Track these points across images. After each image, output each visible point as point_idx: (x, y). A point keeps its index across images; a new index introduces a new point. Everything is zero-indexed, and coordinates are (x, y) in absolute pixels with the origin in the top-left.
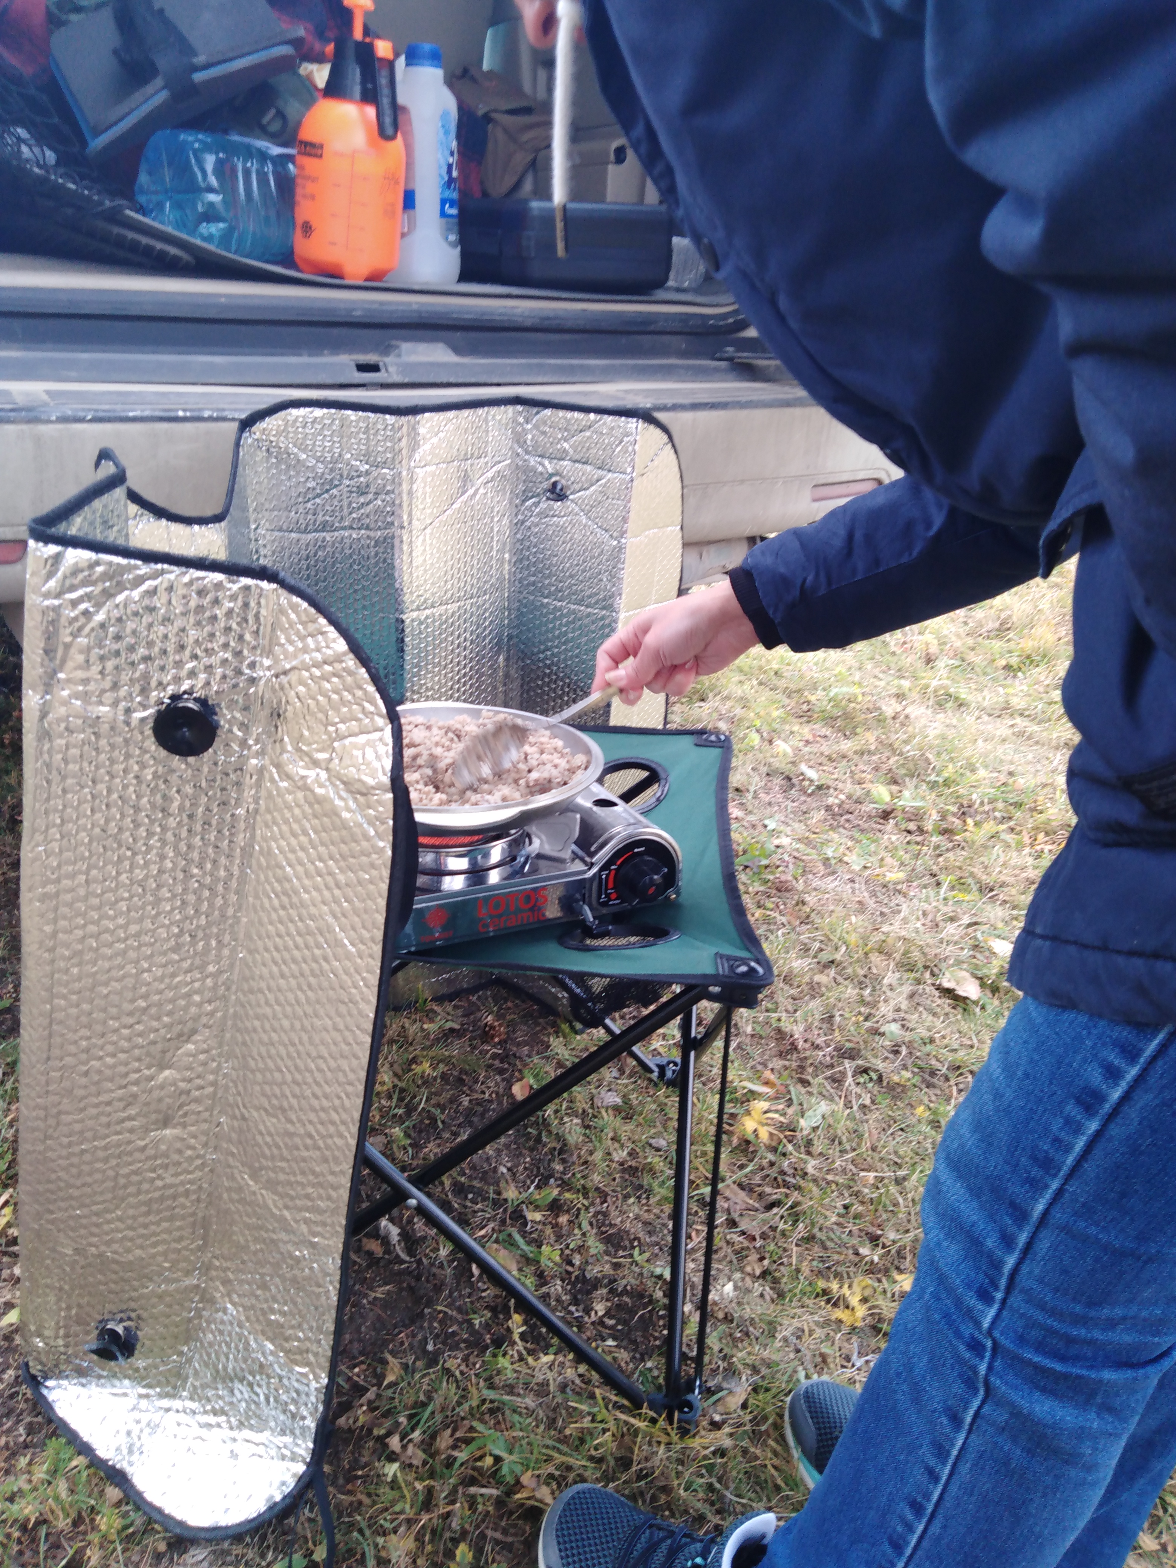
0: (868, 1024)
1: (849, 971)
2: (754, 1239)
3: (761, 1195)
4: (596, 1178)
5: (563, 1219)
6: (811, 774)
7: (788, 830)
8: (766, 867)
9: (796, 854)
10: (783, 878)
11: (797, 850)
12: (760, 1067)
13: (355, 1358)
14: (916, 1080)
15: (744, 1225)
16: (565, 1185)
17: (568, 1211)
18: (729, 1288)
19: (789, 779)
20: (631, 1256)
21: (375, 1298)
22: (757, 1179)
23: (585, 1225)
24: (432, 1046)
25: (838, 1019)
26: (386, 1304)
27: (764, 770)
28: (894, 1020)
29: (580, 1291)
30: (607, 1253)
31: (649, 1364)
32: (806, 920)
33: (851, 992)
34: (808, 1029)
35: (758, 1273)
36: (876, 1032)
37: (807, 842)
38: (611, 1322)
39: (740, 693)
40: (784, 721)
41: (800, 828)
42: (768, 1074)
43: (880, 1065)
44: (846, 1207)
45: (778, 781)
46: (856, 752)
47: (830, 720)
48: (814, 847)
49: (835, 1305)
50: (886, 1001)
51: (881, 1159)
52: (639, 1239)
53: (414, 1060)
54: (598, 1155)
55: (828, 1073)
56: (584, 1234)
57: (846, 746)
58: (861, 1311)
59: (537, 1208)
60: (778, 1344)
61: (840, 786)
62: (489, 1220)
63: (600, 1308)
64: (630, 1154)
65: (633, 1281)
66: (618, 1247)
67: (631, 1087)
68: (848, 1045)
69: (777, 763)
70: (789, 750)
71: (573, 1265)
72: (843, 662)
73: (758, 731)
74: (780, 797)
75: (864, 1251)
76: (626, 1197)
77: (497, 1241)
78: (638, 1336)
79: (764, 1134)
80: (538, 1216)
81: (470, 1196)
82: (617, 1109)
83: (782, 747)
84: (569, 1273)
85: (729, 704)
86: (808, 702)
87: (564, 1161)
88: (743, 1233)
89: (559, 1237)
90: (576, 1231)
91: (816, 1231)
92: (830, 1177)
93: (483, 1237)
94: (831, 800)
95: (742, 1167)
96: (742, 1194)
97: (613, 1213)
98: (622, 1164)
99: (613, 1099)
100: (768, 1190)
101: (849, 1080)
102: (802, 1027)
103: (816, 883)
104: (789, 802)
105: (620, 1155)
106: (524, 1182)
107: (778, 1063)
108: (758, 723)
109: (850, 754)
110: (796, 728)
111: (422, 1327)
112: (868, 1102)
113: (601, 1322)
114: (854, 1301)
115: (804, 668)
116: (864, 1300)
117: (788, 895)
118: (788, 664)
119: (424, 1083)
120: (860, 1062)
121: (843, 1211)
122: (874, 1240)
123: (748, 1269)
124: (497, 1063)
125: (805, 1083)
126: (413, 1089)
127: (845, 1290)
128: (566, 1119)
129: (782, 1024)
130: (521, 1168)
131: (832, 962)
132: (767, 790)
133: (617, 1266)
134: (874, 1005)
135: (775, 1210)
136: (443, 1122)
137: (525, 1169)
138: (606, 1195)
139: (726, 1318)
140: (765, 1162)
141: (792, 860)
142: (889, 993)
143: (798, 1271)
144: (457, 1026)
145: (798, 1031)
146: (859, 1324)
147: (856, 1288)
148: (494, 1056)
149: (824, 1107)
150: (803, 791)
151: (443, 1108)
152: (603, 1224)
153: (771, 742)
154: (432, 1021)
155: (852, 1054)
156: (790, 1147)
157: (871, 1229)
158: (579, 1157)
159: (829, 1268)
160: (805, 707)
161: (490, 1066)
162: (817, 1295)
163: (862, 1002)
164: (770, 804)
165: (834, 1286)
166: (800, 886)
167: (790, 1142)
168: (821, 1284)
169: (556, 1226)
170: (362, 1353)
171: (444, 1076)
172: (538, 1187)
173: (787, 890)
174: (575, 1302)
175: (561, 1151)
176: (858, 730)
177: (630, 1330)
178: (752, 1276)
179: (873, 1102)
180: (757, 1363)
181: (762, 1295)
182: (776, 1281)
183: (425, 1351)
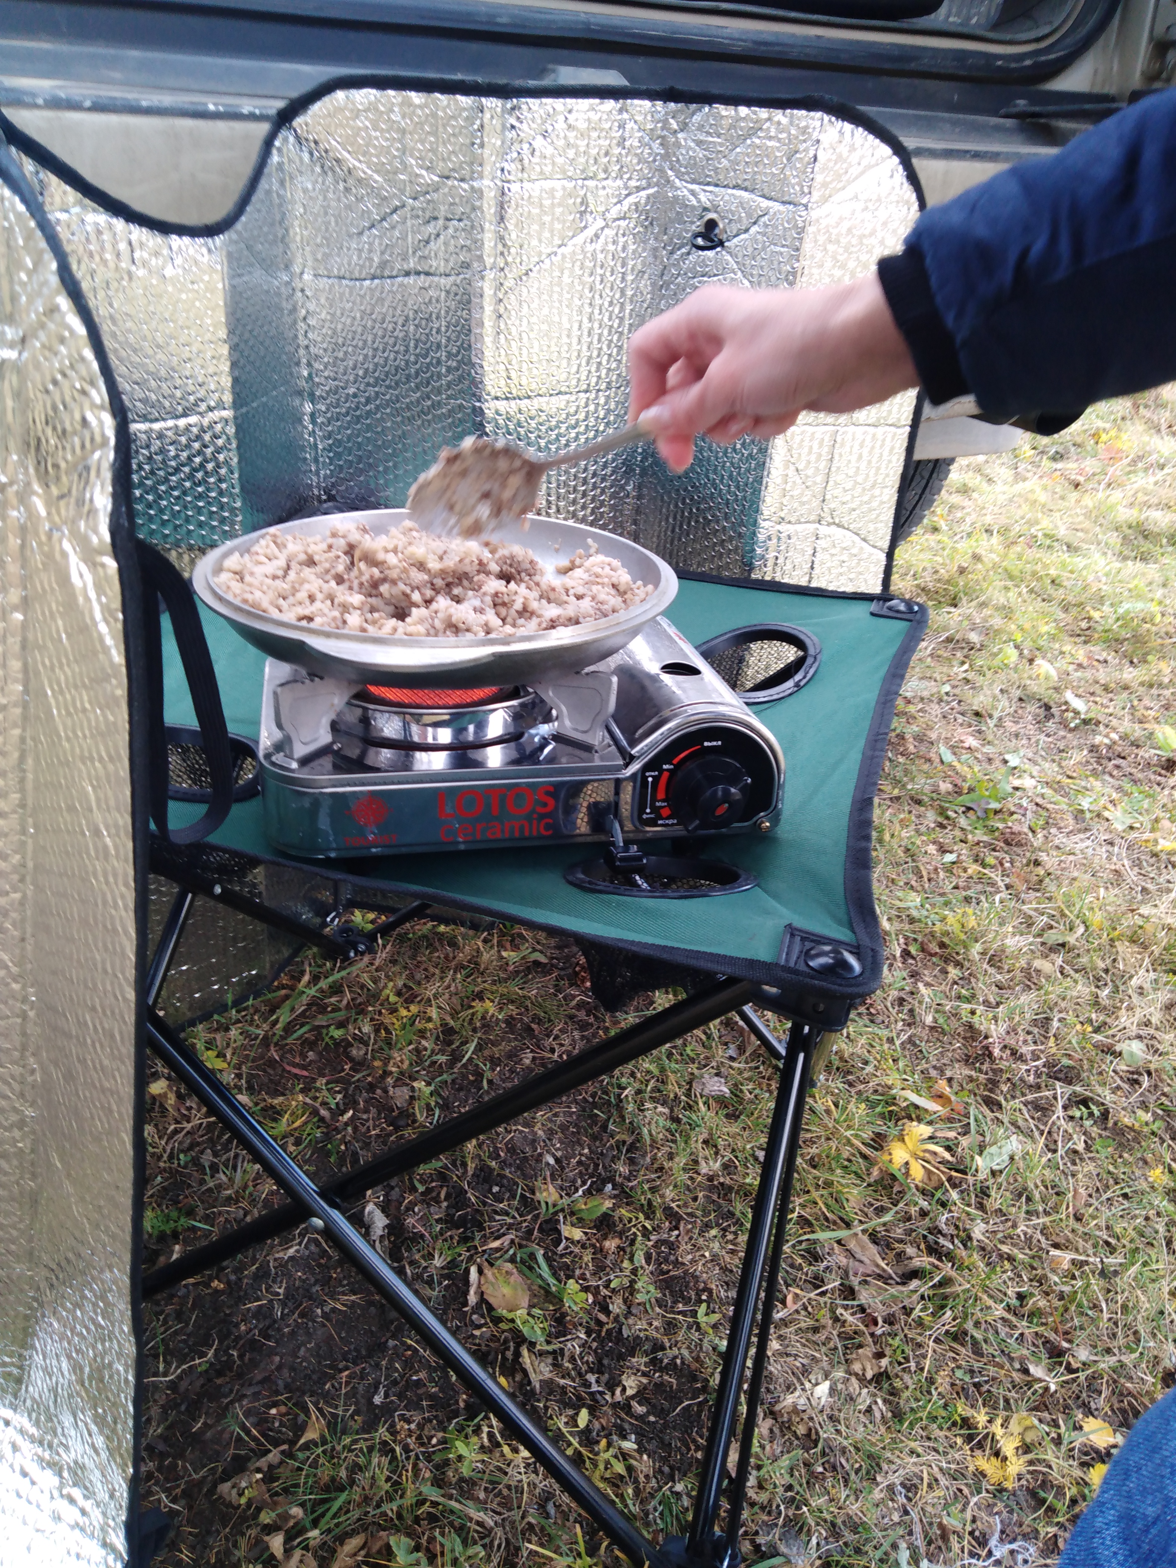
0: (1098, 1037)
1: (1084, 960)
2: (876, 1323)
3: (900, 1256)
4: (669, 1193)
5: (611, 1244)
6: (1078, 704)
7: (1035, 770)
8: (996, 812)
9: (1039, 800)
10: (1016, 828)
11: (1043, 796)
12: (933, 1073)
13: (277, 1393)
14: (1157, 1126)
15: (864, 1297)
16: (624, 1196)
17: (621, 1235)
18: (823, 1389)
19: (1048, 707)
20: (694, 1314)
21: (334, 1310)
22: (898, 1232)
23: (640, 1258)
24: (506, 980)
25: (1055, 1024)
26: (343, 1321)
27: (1016, 693)
28: (1139, 1037)
29: (608, 1354)
30: (660, 1303)
31: (679, 1487)
32: (1037, 886)
33: (1082, 989)
34: (1012, 1031)
35: (869, 1375)
36: (1109, 1051)
37: (1057, 787)
38: (640, 1409)
39: (1002, 600)
40: (1053, 638)
41: (1051, 769)
42: (942, 1086)
43: (1108, 1097)
44: (1021, 1297)
45: (1032, 708)
46: (1142, 684)
47: (1114, 642)
48: (1066, 795)
49: (980, 1446)
50: (1130, 1008)
51: (1086, 1236)
52: (710, 1291)
53: (480, 996)
54: (681, 1160)
55: (1030, 1097)
56: (634, 1272)
57: (1129, 674)
58: (1016, 1465)
59: (580, 1222)
60: (877, 1494)
61: (1114, 722)
62: (510, 1227)
63: (631, 1384)
64: (725, 1166)
65: (685, 1352)
66: (679, 1296)
67: (746, 1075)
68: (1065, 1061)
69: (1034, 687)
70: (1054, 674)
71: (607, 1312)
72: (1144, 574)
73: (1017, 647)
74: (1031, 729)
75: (1036, 1371)
76: (707, 1226)
77: (512, 1260)
78: (674, 1438)
79: (917, 1172)
80: (577, 1234)
81: (496, 1189)
82: (721, 1101)
83: (1043, 667)
84: (600, 1323)
85: (987, 612)
86: (1090, 619)
87: (632, 1161)
88: (862, 1309)
89: (600, 1268)
90: (626, 1264)
91: (969, 1325)
92: (1005, 1249)
93: (497, 1250)
94: (1098, 739)
95: (880, 1211)
96: (873, 1249)
97: (684, 1247)
98: (710, 1179)
99: (718, 1087)
100: (910, 1251)
101: (1060, 1112)
102: (1002, 1028)
103: (1060, 839)
104: (1042, 737)
105: (710, 1166)
106: (574, 1181)
107: (960, 1072)
108: (1019, 637)
109: (1134, 685)
110: (1067, 648)
111: (377, 1366)
112: (1081, 1147)
113: (626, 1407)
114: (1008, 1447)
115: (1091, 578)
116: (1026, 1448)
117: (1018, 850)
118: (1072, 572)
119: (483, 1026)
120: (1078, 1089)
121: (1014, 1302)
122: (1056, 1354)
123: (857, 1367)
124: (582, 1015)
125: (992, 1104)
126: (467, 1032)
127: (997, 1429)
128: (648, 1105)
129: (976, 1020)
130: (574, 1161)
131: (1063, 945)
132: (1016, 718)
133: (670, 1327)
134: (1113, 1011)
135: (914, 1284)
136: (490, 1082)
137: (580, 1163)
138: (679, 1218)
139: (808, 1435)
140: (913, 1211)
141: (1032, 807)
142: (1135, 999)
143: (931, 1381)
144: (543, 959)
145: (996, 1032)
146: (1009, 1485)
147: (1015, 1427)
148: (580, 1006)
149: (1014, 1144)
150: (1064, 723)
151: (494, 1062)
152: (666, 1260)
153: (1031, 661)
154: (516, 948)
155: (1068, 1076)
156: (954, 1195)
157: (1052, 1336)
158: (654, 1159)
159: (977, 1385)
160: (1084, 625)
161: (571, 1017)
162: (954, 1424)
163: (1096, 1003)
164: (1017, 736)
165: (981, 1418)
166: (1038, 841)
167: (954, 1186)
168: (962, 1409)
169: (599, 1251)
170: (288, 1388)
171: (510, 1022)
172: (588, 1193)
173: (1019, 844)
174: (598, 1368)
175: (632, 1148)
176: (1150, 658)
177: (666, 1426)
178: (861, 1379)
179: (1088, 1148)
180: (839, 1521)
181: (869, 1410)
182: (894, 1392)
183: (370, 1402)
